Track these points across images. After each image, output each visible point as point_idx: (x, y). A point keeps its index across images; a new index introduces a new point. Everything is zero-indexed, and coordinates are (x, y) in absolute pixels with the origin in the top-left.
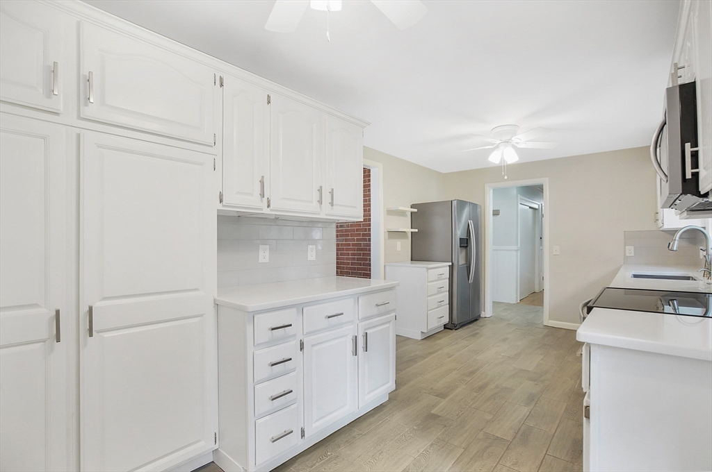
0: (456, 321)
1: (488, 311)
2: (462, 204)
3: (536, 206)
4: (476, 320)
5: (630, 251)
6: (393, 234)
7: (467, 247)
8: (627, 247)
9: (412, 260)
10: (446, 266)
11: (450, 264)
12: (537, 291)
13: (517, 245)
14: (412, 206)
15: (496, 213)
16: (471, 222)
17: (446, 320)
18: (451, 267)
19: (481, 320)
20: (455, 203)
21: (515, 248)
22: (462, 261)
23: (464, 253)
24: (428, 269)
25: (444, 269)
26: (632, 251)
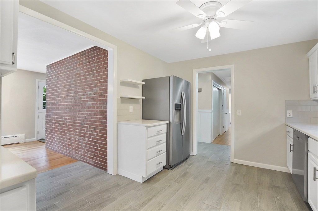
0: (172, 163)
1: (195, 151)
2: (177, 80)
3: (221, 89)
4: (187, 158)
5: (290, 114)
6: (125, 100)
7: (181, 109)
8: (287, 111)
9: (142, 119)
10: (165, 124)
11: (168, 122)
12: (221, 134)
13: (211, 109)
14: (143, 81)
15: (200, 90)
16: (183, 93)
17: (164, 163)
18: (169, 125)
19: (190, 158)
20: (171, 79)
21: (211, 111)
22: (177, 120)
23: (178, 114)
24: (147, 127)
25: (162, 126)
26: (291, 114)
